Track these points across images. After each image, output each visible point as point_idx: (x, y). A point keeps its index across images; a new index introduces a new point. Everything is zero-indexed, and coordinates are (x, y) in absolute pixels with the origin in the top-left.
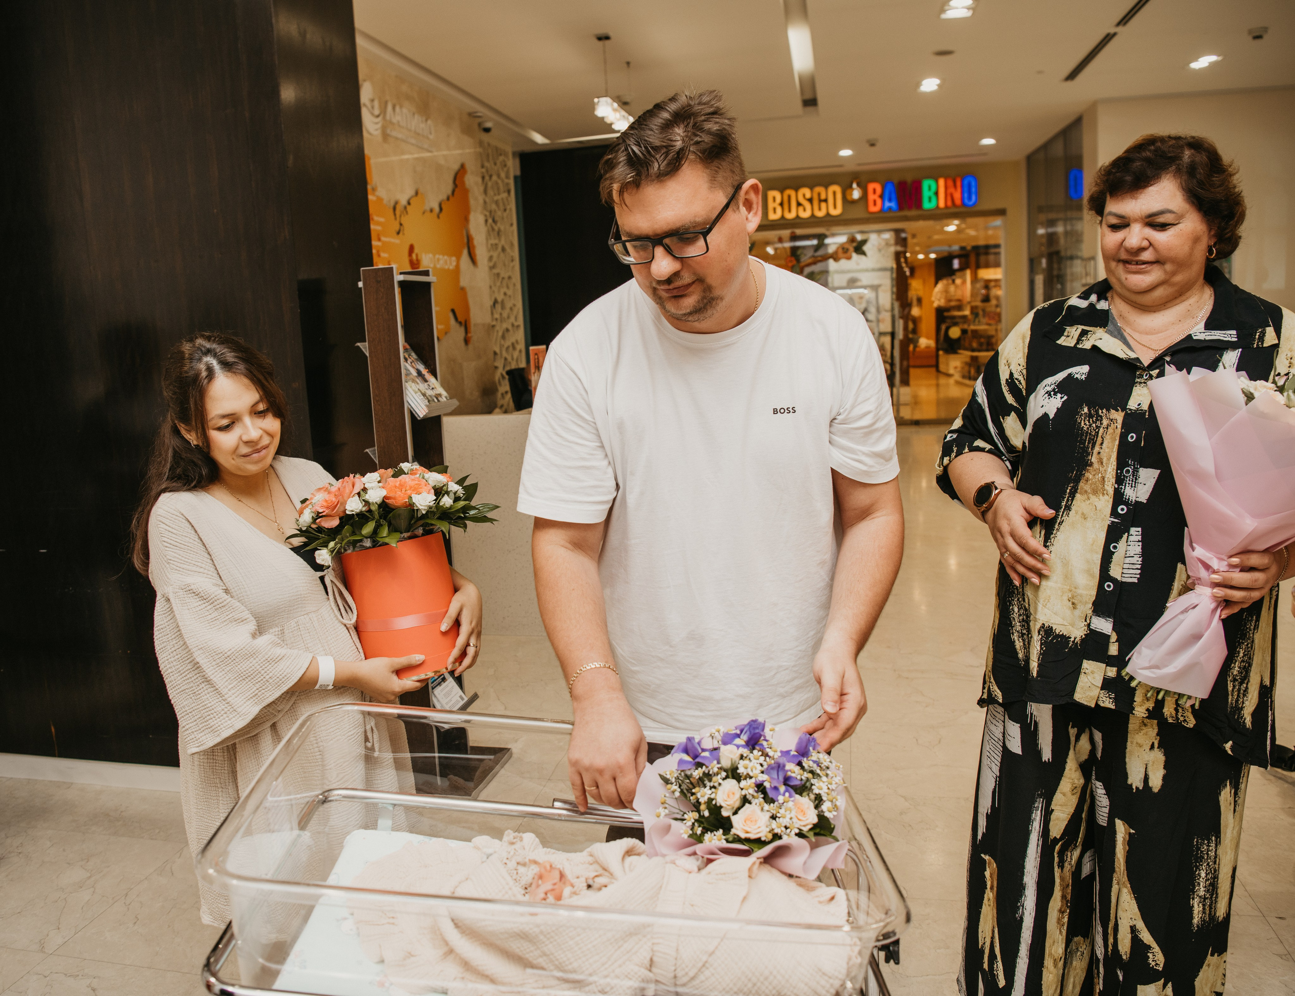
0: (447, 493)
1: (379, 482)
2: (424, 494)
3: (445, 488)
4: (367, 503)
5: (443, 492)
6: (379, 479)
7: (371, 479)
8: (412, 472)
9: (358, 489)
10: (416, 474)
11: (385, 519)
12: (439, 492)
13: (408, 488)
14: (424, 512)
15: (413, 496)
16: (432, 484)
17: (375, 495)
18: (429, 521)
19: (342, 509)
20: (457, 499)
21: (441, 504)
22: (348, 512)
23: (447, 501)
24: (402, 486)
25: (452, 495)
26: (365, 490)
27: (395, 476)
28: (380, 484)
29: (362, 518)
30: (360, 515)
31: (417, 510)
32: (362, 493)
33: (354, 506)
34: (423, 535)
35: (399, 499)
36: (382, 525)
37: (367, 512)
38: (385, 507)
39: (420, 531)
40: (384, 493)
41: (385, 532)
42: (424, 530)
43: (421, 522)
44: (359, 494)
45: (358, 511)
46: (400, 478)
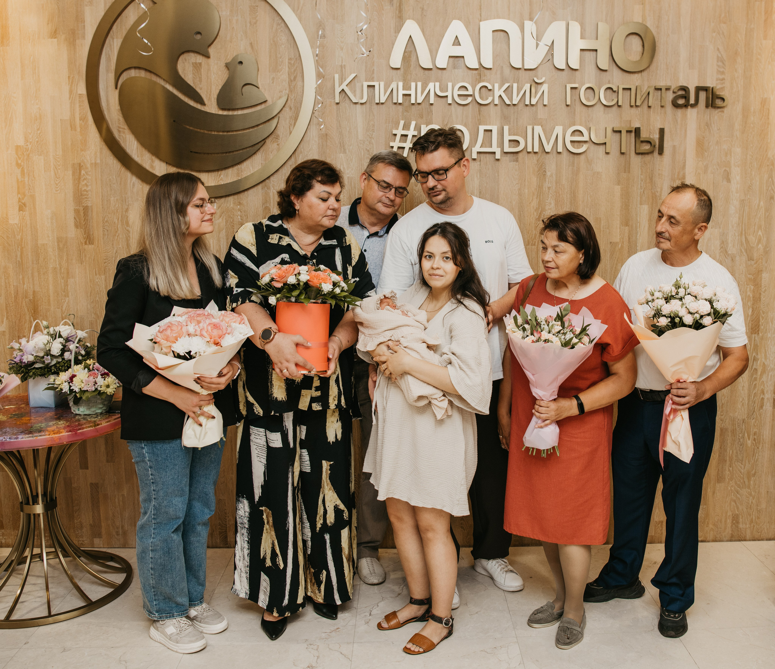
0: (339, 286)
1: (307, 272)
2: (328, 284)
3: (338, 283)
4: (298, 280)
5: (337, 285)
6: (307, 270)
7: (303, 269)
8: (325, 271)
9: (296, 272)
10: (326, 272)
11: (305, 290)
12: (335, 284)
13: (320, 279)
14: (326, 293)
15: (323, 284)
16: (333, 280)
17: (304, 278)
18: (326, 298)
19: (286, 280)
20: (342, 291)
21: (334, 291)
22: (288, 282)
23: (338, 290)
24: (317, 277)
25: (341, 288)
26: (299, 274)
27: (316, 270)
28: (308, 273)
29: (294, 287)
30: (293, 285)
31: (322, 291)
32: (297, 275)
33: (292, 280)
34: (321, 303)
35: (315, 282)
36: (302, 293)
37: (297, 284)
38: (307, 285)
39: (320, 301)
40: (308, 278)
41: (303, 297)
42: (322, 301)
43: (322, 297)
44: (296, 275)
45: (293, 283)
46: (318, 272)
